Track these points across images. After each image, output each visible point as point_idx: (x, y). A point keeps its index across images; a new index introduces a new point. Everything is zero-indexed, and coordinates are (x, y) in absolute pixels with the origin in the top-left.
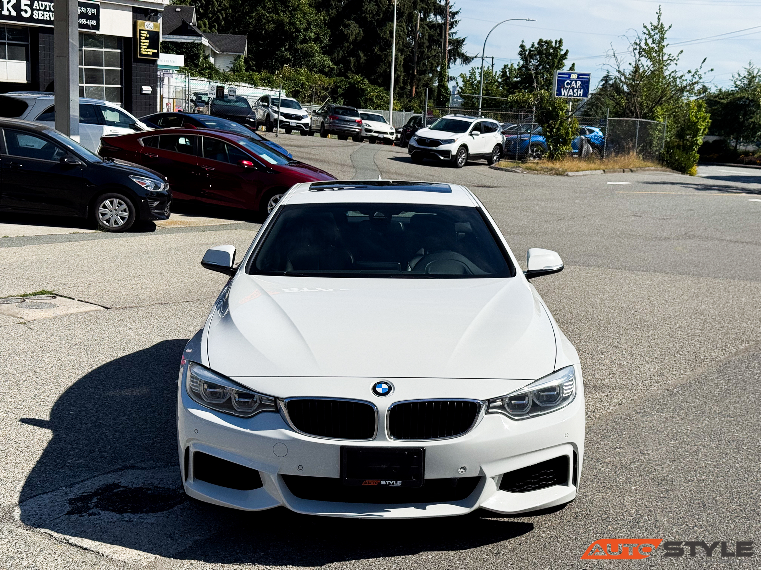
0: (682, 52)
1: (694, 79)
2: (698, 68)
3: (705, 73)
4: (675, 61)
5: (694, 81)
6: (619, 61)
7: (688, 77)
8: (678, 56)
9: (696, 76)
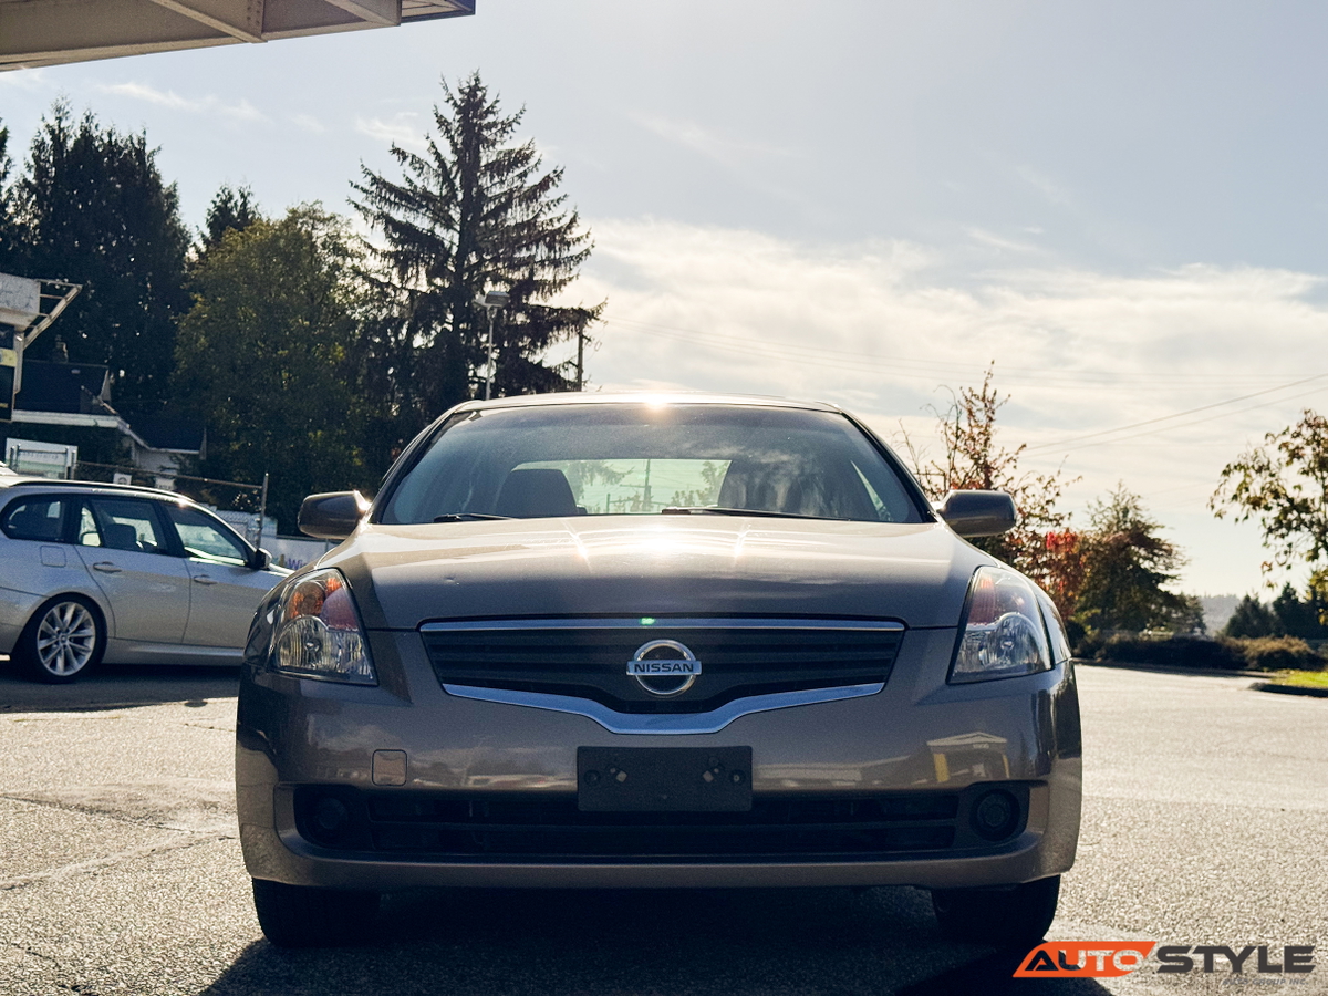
0: (1024, 446)
1: (1047, 494)
2: (1055, 475)
3: (1067, 484)
4: (1012, 463)
5: (1048, 498)
6: (916, 452)
7: (1036, 490)
8: (1017, 453)
9: (1050, 489)
